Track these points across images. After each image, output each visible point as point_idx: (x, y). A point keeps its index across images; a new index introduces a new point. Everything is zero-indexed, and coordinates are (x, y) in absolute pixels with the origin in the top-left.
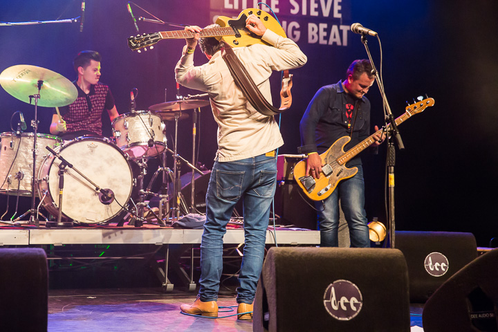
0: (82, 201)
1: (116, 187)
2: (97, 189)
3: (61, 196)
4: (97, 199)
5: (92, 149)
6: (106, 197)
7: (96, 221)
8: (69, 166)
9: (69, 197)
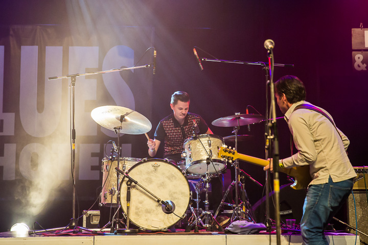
0: (148, 212)
1: (176, 199)
2: (158, 201)
3: (128, 208)
4: (160, 209)
7: (160, 228)
8: (135, 183)
9: (137, 208)
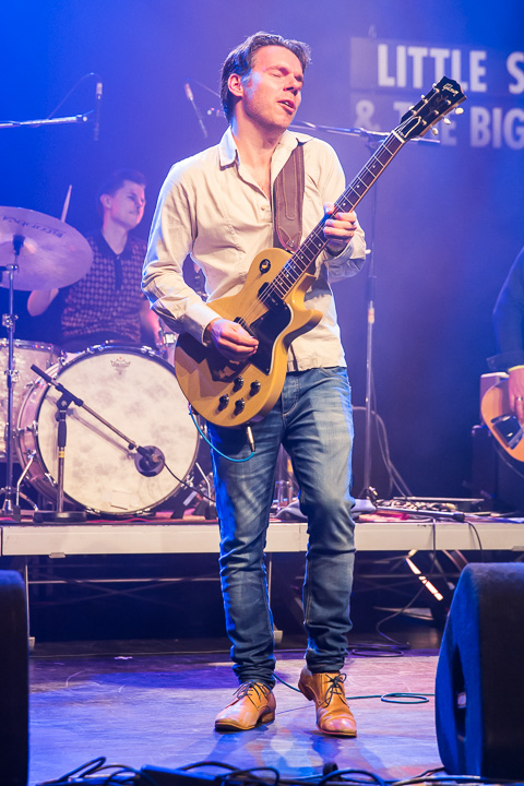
0: (103, 471)
1: (168, 442)
2: (132, 446)
3: (61, 462)
4: (131, 467)
5: (120, 369)
6: (148, 462)
7: (130, 510)
8: (76, 403)
9: (77, 463)
